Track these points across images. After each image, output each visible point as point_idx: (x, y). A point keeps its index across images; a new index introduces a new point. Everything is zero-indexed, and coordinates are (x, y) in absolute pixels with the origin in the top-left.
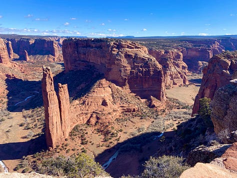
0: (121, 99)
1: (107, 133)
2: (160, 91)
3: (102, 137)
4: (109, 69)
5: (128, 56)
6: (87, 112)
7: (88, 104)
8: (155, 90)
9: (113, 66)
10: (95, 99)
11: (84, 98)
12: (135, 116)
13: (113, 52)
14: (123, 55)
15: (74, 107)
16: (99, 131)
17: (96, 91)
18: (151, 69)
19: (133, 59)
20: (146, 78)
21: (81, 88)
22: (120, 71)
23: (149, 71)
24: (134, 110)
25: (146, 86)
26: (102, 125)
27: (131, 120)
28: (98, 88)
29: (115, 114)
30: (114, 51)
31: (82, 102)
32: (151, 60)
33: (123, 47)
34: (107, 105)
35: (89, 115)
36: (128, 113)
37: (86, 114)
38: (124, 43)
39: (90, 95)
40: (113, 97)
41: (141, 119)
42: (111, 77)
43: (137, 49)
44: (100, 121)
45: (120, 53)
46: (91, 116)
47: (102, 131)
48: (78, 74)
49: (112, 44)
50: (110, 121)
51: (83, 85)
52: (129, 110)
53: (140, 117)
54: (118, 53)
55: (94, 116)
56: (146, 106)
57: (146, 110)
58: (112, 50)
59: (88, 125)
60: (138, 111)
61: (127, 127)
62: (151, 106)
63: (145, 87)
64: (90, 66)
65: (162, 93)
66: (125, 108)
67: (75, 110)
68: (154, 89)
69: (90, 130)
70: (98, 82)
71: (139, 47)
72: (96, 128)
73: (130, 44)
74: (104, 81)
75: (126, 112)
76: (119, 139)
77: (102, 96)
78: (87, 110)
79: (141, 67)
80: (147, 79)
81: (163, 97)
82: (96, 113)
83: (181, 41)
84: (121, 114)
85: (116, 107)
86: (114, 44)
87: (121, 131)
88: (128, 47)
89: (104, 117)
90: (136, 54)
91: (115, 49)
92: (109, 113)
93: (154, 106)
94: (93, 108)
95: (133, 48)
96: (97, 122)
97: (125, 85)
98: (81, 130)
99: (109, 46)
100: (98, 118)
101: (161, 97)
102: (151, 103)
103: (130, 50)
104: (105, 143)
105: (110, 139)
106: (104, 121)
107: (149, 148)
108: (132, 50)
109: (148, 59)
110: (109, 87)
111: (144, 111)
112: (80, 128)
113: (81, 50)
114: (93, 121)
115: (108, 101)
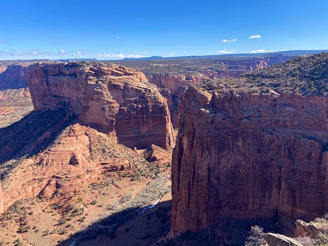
0: (104, 151)
1: (68, 210)
2: (165, 136)
3: (58, 217)
4: (85, 107)
5: (113, 87)
6: (42, 177)
7: (46, 164)
8: (158, 135)
9: (91, 103)
10: (59, 155)
11: (42, 154)
12: (123, 177)
13: (90, 82)
14: (105, 86)
15: (23, 170)
16: (56, 207)
17: (63, 141)
18: (150, 104)
19: (122, 92)
20: (143, 117)
21: (43, 138)
22: (103, 109)
23: (147, 107)
24: (122, 168)
25: (144, 130)
26: (63, 197)
27: (116, 183)
28: (68, 138)
29: (88, 176)
30: (91, 80)
31: (38, 161)
32: (150, 91)
33: (105, 74)
34: (78, 163)
35: (45, 182)
36: (112, 173)
37: (41, 180)
38: (106, 68)
39: (52, 149)
40: (90, 149)
41: (132, 180)
42: (90, 119)
43: (127, 77)
44: (60, 191)
45: (100, 82)
46: (48, 184)
47: (60, 207)
48: (46, 116)
49: (87, 69)
50: (77, 189)
51: (47, 134)
52: (114, 169)
53: (131, 178)
54: (97, 82)
55: (53, 182)
56: (144, 160)
57: (142, 166)
58: (87, 79)
59: (40, 198)
60: (129, 168)
61: (105, 197)
62: (151, 159)
63: (142, 131)
64: (65, 103)
65: (167, 138)
66: (108, 166)
67: (23, 174)
68: (157, 133)
69: (38, 208)
70: (68, 128)
71: (131, 73)
72: (53, 202)
73: (116, 69)
74: (77, 127)
75: (109, 171)
76: (84, 218)
77: (72, 149)
78: (44, 175)
79: (135, 102)
80: (145, 119)
81: (169, 144)
82: (57, 177)
83: (215, 62)
84: (101, 176)
85: (92, 165)
86: (91, 69)
87: (93, 203)
88: (113, 73)
89: (67, 184)
90: (126, 84)
91: (91, 77)
92: (78, 177)
93: (154, 159)
94: (54, 169)
95: (121, 75)
96: (56, 192)
97: (111, 130)
98: (22, 209)
99: (82, 72)
100: (58, 186)
101: (167, 144)
102: (150, 155)
103: (116, 78)
104: (59, 228)
105: (68, 220)
106: (68, 190)
107: (127, 230)
108: (120, 77)
109: (146, 90)
110: (86, 134)
111: (139, 167)
112: (21, 206)
113: (51, 80)
114: (50, 191)
115: (79, 157)
